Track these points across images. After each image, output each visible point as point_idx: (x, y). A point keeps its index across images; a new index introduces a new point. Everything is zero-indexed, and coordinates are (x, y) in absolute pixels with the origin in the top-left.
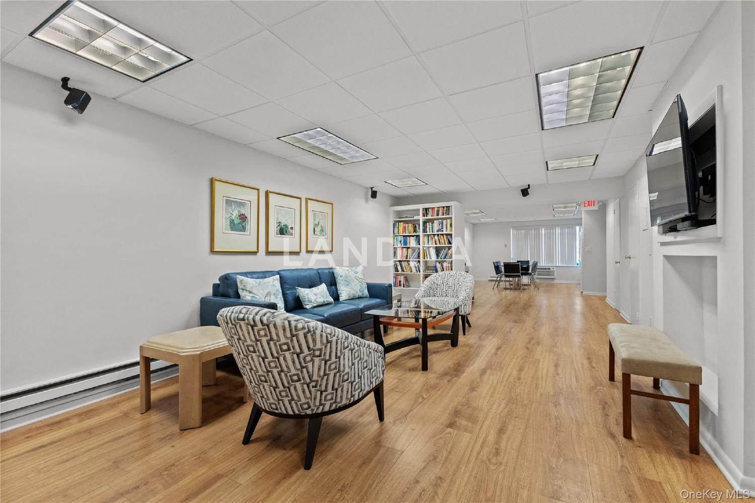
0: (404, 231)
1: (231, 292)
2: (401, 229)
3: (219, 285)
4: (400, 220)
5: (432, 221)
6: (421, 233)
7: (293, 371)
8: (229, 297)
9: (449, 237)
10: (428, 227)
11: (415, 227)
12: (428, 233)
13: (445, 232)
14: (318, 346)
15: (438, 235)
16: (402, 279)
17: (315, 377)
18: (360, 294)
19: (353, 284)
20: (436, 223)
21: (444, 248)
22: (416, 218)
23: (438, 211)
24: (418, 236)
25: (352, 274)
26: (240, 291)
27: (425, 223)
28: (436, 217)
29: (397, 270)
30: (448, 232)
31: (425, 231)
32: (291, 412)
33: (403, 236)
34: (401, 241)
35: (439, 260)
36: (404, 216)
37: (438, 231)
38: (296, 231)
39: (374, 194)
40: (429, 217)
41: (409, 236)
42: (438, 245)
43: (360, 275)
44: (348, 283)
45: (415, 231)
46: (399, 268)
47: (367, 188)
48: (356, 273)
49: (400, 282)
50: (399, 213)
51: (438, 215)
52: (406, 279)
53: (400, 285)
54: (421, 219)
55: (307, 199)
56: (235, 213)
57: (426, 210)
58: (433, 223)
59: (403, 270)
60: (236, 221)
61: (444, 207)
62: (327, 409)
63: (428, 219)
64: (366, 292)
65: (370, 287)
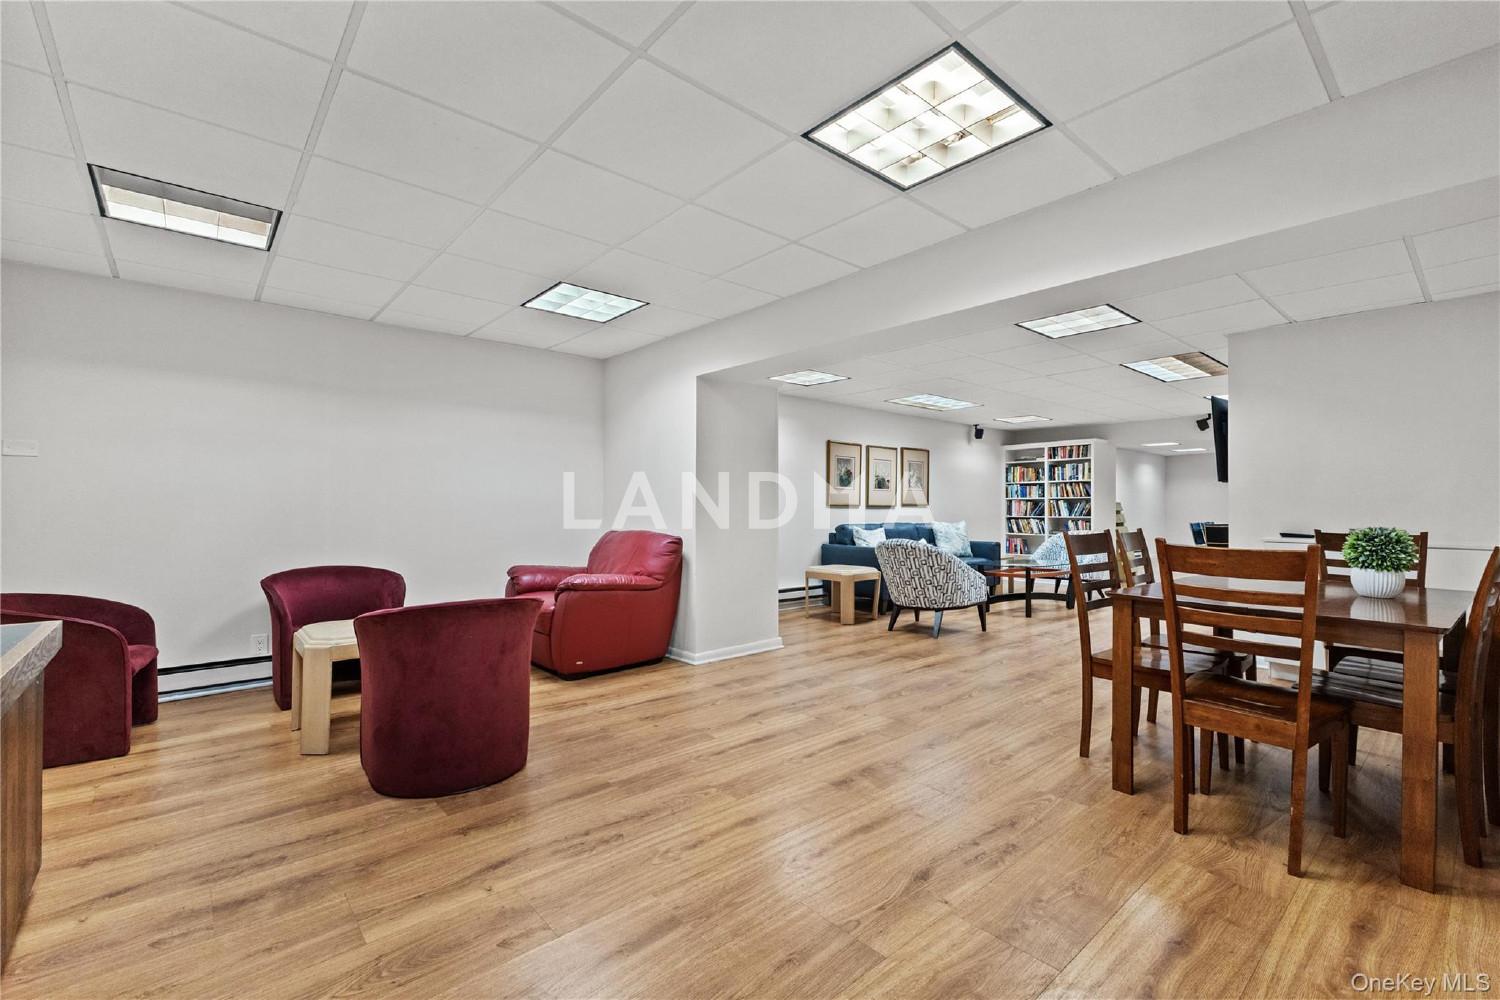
0: (1022, 476)
1: (847, 540)
2: (1017, 475)
3: (835, 535)
4: (1017, 462)
5: (1062, 464)
6: (1046, 480)
7: (928, 578)
8: (846, 544)
9: (1087, 486)
10: (1056, 472)
11: (1038, 473)
12: (1057, 481)
13: (1080, 479)
14: (944, 563)
15: (1071, 484)
16: (1019, 542)
17: (941, 583)
18: (963, 552)
19: (954, 541)
20: (1068, 467)
21: (1080, 501)
22: (1039, 460)
23: (1071, 451)
24: (1042, 485)
25: (953, 531)
26: (856, 540)
27: (1052, 467)
28: (1067, 459)
29: (1011, 530)
30: (1086, 480)
31: (1052, 477)
32: (924, 606)
33: (1021, 485)
34: (1017, 492)
35: (1073, 516)
36: (1023, 458)
37: (1070, 478)
38: (892, 485)
39: (979, 434)
40: (1058, 459)
41: (1030, 485)
42: (1071, 497)
43: (962, 531)
44: (948, 539)
45: (1038, 478)
46: (1015, 528)
47: (970, 426)
48: (958, 529)
49: (1016, 546)
50: (1015, 455)
51: (1070, 456)
52: (1025, 542)
53: (1016, 551)
54: (1046, 461)
55: (902, 449)
56: (843, 470)
57: (1054, 449)
58: (1064, 467)
59: (1019, 531)
60: (844, 477)
61: (1079, 446)
62: (947, 606)
63: (1058, 462)
64: (969, 550)
65: (974, 546)
